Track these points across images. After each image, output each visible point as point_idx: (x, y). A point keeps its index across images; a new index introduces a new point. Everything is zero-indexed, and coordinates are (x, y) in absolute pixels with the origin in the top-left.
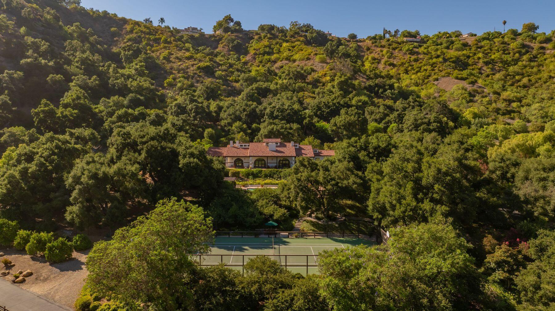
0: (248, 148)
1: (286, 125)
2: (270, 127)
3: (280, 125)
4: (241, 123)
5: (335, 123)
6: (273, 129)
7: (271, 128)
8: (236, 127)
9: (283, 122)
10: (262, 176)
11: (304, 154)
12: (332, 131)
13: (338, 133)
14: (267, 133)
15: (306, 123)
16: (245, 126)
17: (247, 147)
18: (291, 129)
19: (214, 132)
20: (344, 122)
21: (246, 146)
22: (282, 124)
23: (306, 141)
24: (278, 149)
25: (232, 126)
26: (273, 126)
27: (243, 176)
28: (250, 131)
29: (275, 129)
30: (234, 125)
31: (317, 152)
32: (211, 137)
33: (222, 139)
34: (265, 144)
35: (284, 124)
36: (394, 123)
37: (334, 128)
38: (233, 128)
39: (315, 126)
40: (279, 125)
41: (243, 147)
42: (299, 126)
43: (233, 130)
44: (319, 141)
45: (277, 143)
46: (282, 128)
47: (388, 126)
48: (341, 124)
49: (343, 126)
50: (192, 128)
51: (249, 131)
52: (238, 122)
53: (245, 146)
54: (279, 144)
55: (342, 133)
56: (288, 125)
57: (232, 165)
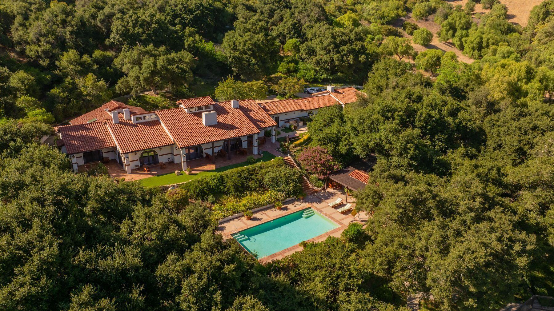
0: (152, 123)
8: (71, 63)
9: (162, 49)
10: (229, 189)
11: (259, 121)
13: (242, 60)
16: (87, 59)
17: (150, 119)
21: (147, 118)
24: (219, 119)
33: (53, 92)
34: (187, 111)
38: (64, 63)
41: (143, 121)
43: (64, 68)
45: (207, 107)
52: (71, 51)
53: (145, 118)
54: (212, 108)
57: (136, 166)
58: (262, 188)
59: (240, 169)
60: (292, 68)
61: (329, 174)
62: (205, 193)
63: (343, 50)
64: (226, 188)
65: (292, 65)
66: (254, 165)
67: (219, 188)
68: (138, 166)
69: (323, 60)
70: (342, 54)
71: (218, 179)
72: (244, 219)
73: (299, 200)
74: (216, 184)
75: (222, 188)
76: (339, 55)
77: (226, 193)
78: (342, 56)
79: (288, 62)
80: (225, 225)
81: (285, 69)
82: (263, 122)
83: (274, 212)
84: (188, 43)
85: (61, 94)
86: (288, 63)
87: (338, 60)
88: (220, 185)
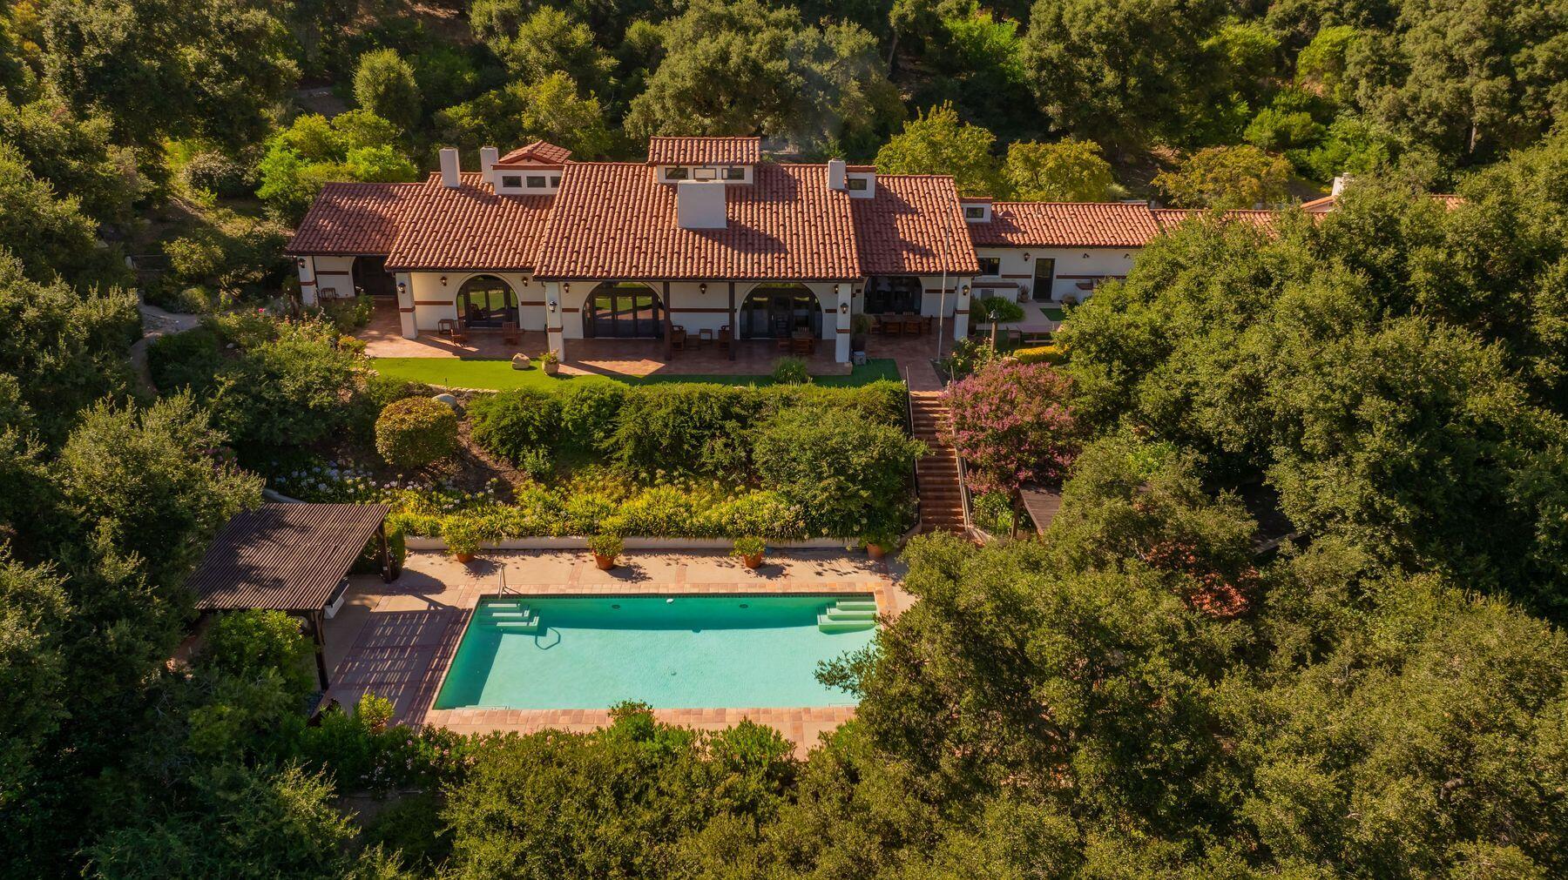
0: (547, 201)
1: (796, 30)
2: (708, 46)
3: (766, 35)
4: (561, 18)
5: (1059, 18)
6: (724, 57)
7: (713, 48)
8: (536, 42)
9: (781, 14)
10: (617, 447)
11: (914, 249)
12: (1043, 64)
13: (1072, 76)
14: (689, 84)
15: (902, 18)
16: (581, 35)
17: (548, 190)
18: (824, 53)
19: (407, 69)
20: (1110, 19)
21: (540, 182)
22: (776, 24)
23: (911, 140)
24: (746, 214)
25: (514, 35)
26: (724, 37)
27: (483, 441)
28: (613, 61)
29: (734, 60)
30: (524, 30)
31: (987, 218)
32: (391, 100)
33: (451, 112)
34: (657, 175)
35: (789, 23)
36: (1336, 24)
37: (1053, 50)
38: (522, 45)
39: (943, 36)
40: (759, 30)
41: (524, 190)
42: (867, 38)
43: (518, 58)
44: (986, 138)
45: (735, 174)
46: (776, 50)
47: (1302, 41)
48: (1091, 28)
49: (1102, 37)
50: (226, 60)
51: (607, 62)
52: (546, 11)
53: (533, 182)
54: (748, 179)
55: (1095, 80)
56: (810, 33)
57: (443, 321)
58: (744, 473)
59: (701, 387)
60: (1296, 130)
61: (1026, 483)
62: (526, 439)
63: (1532, 60)
64: (612, 440)
65: (1298, 120)
66: (766, 391)
67: (587, 433)
68: (450, 321)
69: (1423, 102)
70: (1521, 75)
71: (601, 403)
72: (589, 562)
73: (859, 554)
74: (585, 419)
75: (599, 435)
76: (1502, 82)
77: (604, 458)
78: (1516, 88)
79: (1290, 109)
80: (502, 559)
81: (1269, 134)
82: (926, 253)
83: (724, 569)
84: (901, 11)
85: (466, 120)
86: (1286, 113)
87: (1494, 101)
88: (595, 424)
